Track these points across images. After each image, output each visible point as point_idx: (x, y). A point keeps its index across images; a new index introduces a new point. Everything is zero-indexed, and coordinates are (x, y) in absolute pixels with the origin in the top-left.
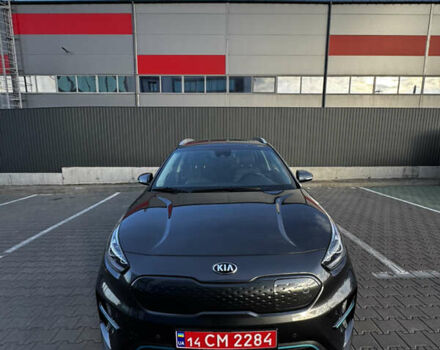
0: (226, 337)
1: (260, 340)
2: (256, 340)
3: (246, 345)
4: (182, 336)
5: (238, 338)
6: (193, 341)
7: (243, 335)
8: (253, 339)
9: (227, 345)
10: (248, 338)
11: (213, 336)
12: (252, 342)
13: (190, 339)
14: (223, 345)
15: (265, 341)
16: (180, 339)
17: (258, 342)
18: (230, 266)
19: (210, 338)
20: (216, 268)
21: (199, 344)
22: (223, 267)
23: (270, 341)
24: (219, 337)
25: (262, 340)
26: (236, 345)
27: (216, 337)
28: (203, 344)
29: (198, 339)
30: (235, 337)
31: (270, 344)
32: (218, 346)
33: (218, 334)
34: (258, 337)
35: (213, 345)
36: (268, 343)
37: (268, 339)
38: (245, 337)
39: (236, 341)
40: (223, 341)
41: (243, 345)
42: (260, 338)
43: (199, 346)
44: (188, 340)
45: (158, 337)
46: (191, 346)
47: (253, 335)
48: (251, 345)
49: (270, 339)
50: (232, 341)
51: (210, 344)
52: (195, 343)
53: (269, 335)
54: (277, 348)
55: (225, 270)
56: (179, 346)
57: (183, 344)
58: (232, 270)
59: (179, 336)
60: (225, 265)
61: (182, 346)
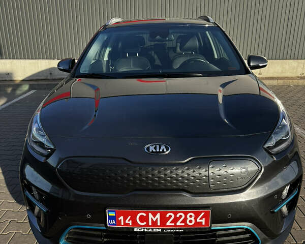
0: (158, 216)
1: (192, 219)
2: (189, 219)
3: (178, 224)
4: (113, 214)
5: (170, 216)
7: (175, 214)
8: (186, 219)
9: (159, 224)
10: (181, 216)
11: (145, 215)
12: (184, 221)
13: (122, 218)
14: (154, 223)
15: (198, 220)
16: (111, 218)
17: (191, 221)
18: (163, 147)
19: (141, 216)
20: (148, 149)
21: (130, 222)
22: (155, 148)
23: (203, 221)
24: (150, 215)
25: (195, 219)
26: (168, 224)
27: (148, 216)
28: (135, 223)
29: (129, 217)
30: (168, 216)
31: (204, 224)
32: (150, 224)
33: (150, 212)
34: (191, 216)
35: (145, 223)
36: (202, 222)
37: (201, 219)
38: (178, 216)
39: (169, 220)
40: (154, 220)
41: (175, 224)
42: (193, 217)
43: (131, 224)
44: (119, 219)
45: (89, 216)
46: (122, 224)
47: (186, 214)
48: (183, 224)
49: (204, 219)
50: (164, 220)
51: (143, 222)
52: (127, 222)
53: (203, 213)
54: (210, 227)
55: (158, 150)
56: (109, 224)
57: (114, 222)
58: (165, 150)
59: (110, 215)
60: (158, 146)
61: (114, 224)
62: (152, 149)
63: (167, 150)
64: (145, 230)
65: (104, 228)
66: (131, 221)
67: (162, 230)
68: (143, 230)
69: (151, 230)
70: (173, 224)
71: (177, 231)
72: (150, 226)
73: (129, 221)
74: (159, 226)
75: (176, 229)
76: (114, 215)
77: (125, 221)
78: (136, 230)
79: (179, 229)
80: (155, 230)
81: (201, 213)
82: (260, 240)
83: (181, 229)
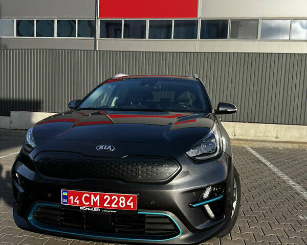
0: (98, 197)
1: (124, 202)
2: (121, 202)
3: (113, 205)
5: (107, 198)
6: (74, 199)
7: (111, 196)
8: (118, 201)
9: (98, 205)
10: (115, 199)
11: (88, 196)
12: (117, 203)
13: (72, 197)
14: (95, 203)
16: (65, 197)
19: (86, 197)
20: (98, 148)
21: (78, 201)
22: (104, 147)
23: (132, 204)
24: (92, 196)
25: (126, 202)
26: (105, 205)
27: (90, 197)
28: (81, 203)
29: (77, 197)
30: (105, 198)
31: (132, 207)
32: (92, 204)
33: (92, 194)
34: (122, 200)
35: (88, 203)
36: (130, 206)
37: (130, 202)
38: (113, 198)
39: (105, 202)
40: (95, 201)
41: (111, 205)
42: (124, 201)
43: (78, 204)
44: (70, 198)
45: (49, 195)
46: (72, 203)
47: (119, 197)
48: (117, 206)
49: (132, 203)
50: (102, 201)
51: (86, 202)
52: (75, 201)
53: (131, 198)
54: (137, 211)
55: (105, 149)
56: (63, 203)
57: (66, 201)
58: (110, 149)
59: (64, 194)
61: (66, 203)
62: (101, 147)
63: (112, 149)
64: (88, 209)
65: (59, 206)
67: (101, 209)
68: (86, 209)
69: (92, 209)
70: (109, 206)
72: (92, 206)
75: (111, 210)
76: (67, 195)
77: (74, 201)
78: (81, 208)
79: (113, 210)
80: (95, 210)
81: (130, 197)
82: (180, 229)
83: (115, 210)
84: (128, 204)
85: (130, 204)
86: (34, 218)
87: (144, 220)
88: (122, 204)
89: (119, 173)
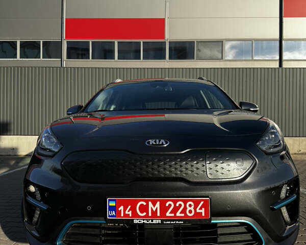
0: (158, 204)
1: (192, 208)
2: (189, 208)
3: (178, 214)
5: (170, 205)
6: (125, 210)
7: (175, 202)
8: (185, 208)
9: (158, 215)
10: (180, 205)
11: (145, 204)
12: (184, 211)
13: (122, 208)
14: (154, 213)
16: (112, 208)
18: (163, 141)
19: (142, 205)
20: (149, 143)
22: (155, 142)
23: (203, 211)
24: (150, 203)
25: (195, 209)
26: (168, 214)
27: (148, 205)
28: (135, 214)
29: (129, 207)
30: (167, 205)
31: (203, 215)
32: (150, 215)
33: (150, 200)
34: (190, 206)
35: (145, 214)
36: (201, 213)
37: (201, 209)
38: (177, 205)
39: (168, 210)
40: (154, 209)
41: (175, 214)
43: (130, 215)
44: (120, 209)
45: (89, 208)
46: (122, 215)
47: (185, 202)
48: (183, 215)
49: (203, 209)
50: (164, 209)
51: (142, 212)
52: (127, 212)
53: (202, 202)
54: (211, 220)
55: (158, 143)
56: (109, 216)
57: (114, 213)
58: (164, 143)
59: (110, 205)
60: (157, 141)
62: (152, 142)
63: (166, 143)
64: (145, 222)
65: (104, 222)
66: (130, 212)
67: (162, 221)
68: (142, 222)
69: (150, 222)
70: (173, 215)
71: (177, 222)
72: (150, 217)
73: (129, 211)
74: (158, 217)
75: (176, 220)
76: (114, 205)
77: (125, 212)
78: (136, 221)
79: (179, 221)
80: (154, 222)
81: (200, 201)
82: (262, 239)
83: (181, 220)
84: (198, 211)
85: (200, 211)
86: (64, 242)
87: (217, 231)
88: (190, 212)
89: (181, 171)
